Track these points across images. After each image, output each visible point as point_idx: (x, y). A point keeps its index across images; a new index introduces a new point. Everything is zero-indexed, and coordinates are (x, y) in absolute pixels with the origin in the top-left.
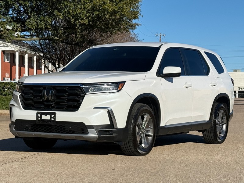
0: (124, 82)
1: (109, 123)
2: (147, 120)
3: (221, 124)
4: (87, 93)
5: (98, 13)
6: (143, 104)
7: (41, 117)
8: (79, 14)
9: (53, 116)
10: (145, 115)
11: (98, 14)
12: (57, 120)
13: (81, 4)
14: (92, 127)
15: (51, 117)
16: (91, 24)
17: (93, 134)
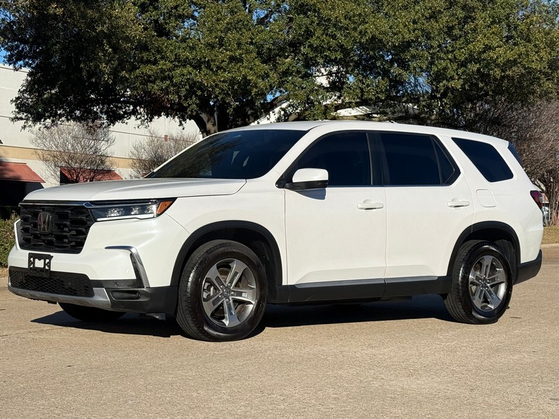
0: (173, 199)
1: (134, 277)
2: (236, 274)
3: (488, 283)
4: (99, 220)
5: (478, 66)
6: (225, 241)
7: (34, 263)
8: (443, 69)
9: (47, 261)
10: (232, 261)
11: (478, 70)
12: (52, 270)
13: (448, 52)
14: (99, 284)
15: (45, 264)
16: (467, 87)
17: (101, 298)
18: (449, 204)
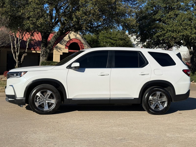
10: (47, 91)
18: (139, 74)
